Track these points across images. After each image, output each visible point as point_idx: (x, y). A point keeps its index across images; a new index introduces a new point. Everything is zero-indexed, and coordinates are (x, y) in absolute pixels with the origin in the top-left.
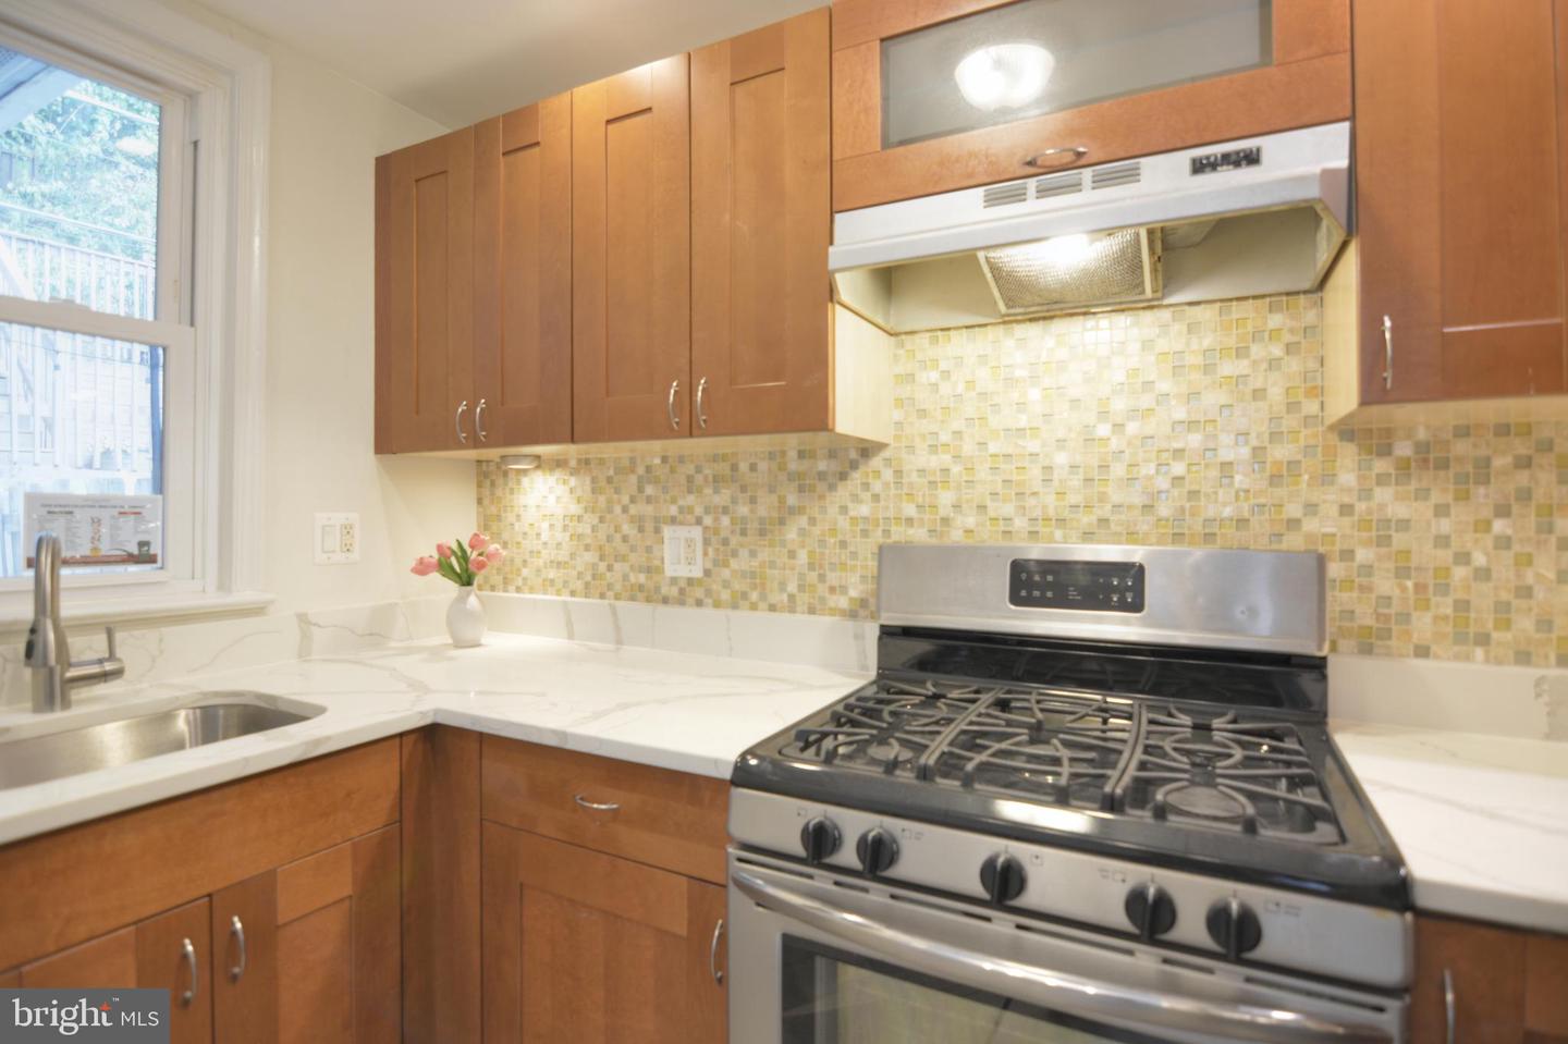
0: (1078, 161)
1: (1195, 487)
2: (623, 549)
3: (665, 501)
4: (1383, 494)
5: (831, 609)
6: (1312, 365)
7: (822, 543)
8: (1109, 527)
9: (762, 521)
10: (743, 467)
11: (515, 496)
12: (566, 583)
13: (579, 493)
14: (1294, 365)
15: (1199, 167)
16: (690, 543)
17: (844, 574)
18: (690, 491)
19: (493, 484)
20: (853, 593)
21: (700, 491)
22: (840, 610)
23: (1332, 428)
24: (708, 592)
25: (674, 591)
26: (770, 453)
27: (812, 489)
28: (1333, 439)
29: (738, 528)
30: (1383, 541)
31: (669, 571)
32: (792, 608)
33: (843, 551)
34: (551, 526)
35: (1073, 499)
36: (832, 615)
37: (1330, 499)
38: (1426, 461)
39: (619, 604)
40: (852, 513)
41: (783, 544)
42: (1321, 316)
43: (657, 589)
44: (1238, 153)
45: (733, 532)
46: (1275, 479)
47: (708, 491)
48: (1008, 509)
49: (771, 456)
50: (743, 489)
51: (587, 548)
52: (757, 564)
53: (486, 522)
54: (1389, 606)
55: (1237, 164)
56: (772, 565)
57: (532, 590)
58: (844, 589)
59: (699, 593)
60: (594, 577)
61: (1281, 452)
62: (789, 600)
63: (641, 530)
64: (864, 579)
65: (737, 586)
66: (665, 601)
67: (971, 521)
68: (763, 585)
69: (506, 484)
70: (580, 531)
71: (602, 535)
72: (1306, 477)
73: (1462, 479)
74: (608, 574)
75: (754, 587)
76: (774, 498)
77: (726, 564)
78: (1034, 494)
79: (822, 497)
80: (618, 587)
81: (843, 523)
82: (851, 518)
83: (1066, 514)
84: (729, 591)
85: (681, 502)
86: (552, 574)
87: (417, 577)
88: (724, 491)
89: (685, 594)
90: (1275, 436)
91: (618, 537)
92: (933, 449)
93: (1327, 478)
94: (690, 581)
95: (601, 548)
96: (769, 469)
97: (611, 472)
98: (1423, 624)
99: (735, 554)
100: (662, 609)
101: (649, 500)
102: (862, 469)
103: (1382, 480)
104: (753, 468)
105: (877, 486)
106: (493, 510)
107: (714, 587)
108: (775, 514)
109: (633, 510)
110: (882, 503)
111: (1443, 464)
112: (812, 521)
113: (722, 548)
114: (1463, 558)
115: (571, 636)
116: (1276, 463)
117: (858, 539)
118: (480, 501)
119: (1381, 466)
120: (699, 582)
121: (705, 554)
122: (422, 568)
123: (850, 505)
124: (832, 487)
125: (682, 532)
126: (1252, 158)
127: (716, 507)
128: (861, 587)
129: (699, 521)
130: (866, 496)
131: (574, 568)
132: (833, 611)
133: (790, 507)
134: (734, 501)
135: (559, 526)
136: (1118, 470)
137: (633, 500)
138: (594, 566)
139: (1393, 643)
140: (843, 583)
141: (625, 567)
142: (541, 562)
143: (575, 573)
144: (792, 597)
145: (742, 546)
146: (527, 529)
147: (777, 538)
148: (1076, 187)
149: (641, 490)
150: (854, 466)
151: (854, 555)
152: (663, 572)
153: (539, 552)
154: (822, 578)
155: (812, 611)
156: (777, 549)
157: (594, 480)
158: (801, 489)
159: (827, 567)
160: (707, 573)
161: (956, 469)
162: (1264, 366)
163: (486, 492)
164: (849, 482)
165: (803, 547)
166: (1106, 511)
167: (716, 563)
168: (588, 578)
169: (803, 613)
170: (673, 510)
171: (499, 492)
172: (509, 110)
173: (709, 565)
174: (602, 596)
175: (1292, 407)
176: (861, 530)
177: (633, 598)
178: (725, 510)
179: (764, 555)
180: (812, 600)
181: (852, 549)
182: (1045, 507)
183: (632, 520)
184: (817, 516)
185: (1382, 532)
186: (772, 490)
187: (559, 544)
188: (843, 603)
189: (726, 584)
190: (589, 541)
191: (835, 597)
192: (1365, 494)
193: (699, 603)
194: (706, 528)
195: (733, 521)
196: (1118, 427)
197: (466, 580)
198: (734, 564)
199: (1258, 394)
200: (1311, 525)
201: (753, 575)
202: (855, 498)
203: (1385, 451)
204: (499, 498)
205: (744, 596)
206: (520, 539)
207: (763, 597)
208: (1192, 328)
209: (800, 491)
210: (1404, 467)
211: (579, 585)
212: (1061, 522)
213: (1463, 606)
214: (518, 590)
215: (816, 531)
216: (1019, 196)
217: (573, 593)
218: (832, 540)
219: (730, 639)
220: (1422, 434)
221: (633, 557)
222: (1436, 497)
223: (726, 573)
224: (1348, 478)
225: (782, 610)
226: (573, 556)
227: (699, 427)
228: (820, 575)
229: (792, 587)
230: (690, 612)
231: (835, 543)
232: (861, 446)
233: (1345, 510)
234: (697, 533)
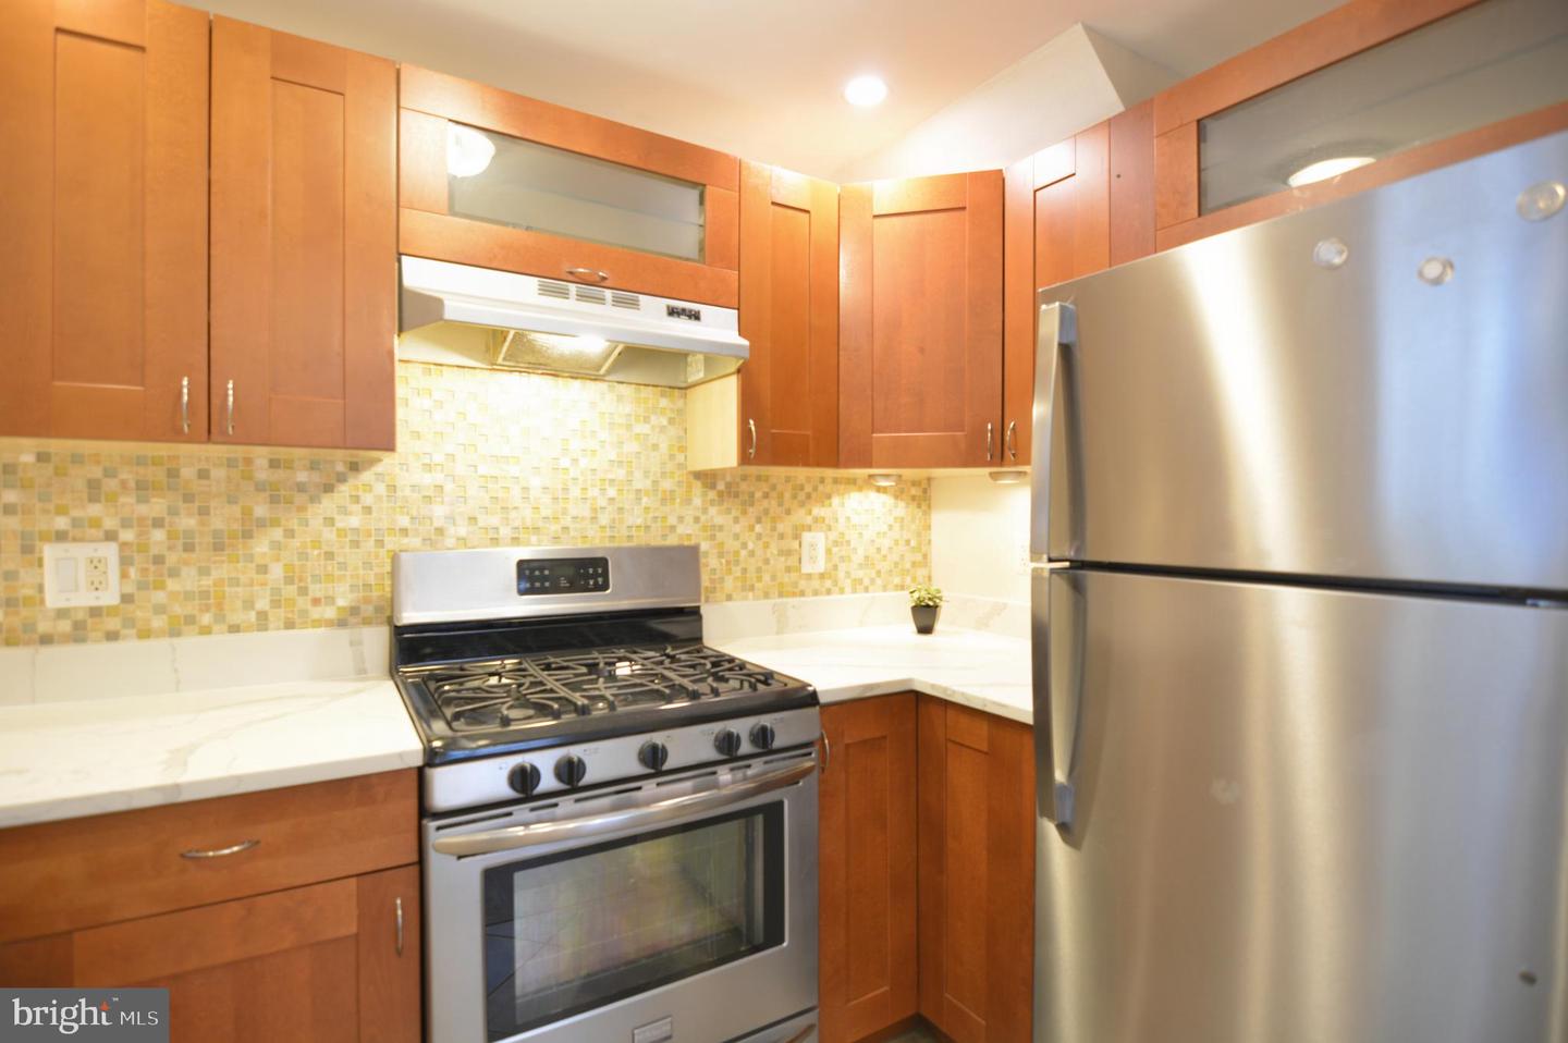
0: (600, 283)
1: (621, 505)
3: (45, 511)
4: (713, 511)
5: (313, 621)
6: (682, 433)
7: (303, 556)
8: (569, 533)
9: (216, 534)
10: (187, 473)
14: (673, 431)
15: (672, 312)
16: (95, 564)
17: (330, 585)
18: (94, 500)
20: (341, 602)
21: (111, 499)
22: (326, 621)
23: (690, 473)
24: (129, 622)
25: (64, 626)
26: (228, 459)
27: (289, 501)
28: (691, 478)
29: (180, 544)
30: (713, 537)
31: (54, 600)
32: (262, 622)
33: (329, 562)
35: (545, 512)
36: (314, 627)
37: (689, 513)
38: (730, 492)
40: (339, 524)
41: (250, 558)
42: (685, 403)
43: (29, 626)
44: (691, 311)
45: (170, 548)
46: (664, 501)
47: (128, 500)
48: (494, 521)
49: (231, 463)
50: (188, 498)
52: (211, 582)
54: (715, 574)
55: (690, 317)
56: (235, 582)
58: (330, 600)
59: (113, 624)
61: (667, 485)
62: (258, 619)
64: (353, 588)
65: (178, 610)
66: (48, 640)
67: (462, 531)
68: (220, 606)
72: (678, 500)
73: (744, 503)
75: (207, 609)
76: (236, 510)
77: (160, 586)
78: (515, 508)
79: (302, 509)
81: (329, 535)
82: (338, 530)
83: (540, 524)
84: (165, 617)
85: (76, 513)
88: (154, 500)
89: (85, 628)
90: (663, 474)
92: (428, 467)
93: (688, 501)
94: (95, 612)
96: (228, 477)
98: (729, 584)
99: (174, 573)
100: (44, 649)
101: (9, 510)
102: (351, 482)
103: (712, 502)
104: (203, 474)
105: (368, 499)
107: (139, 614)
108: (236, 526)
110: (374, 514)
111: (736, 495)
112: (290, 533)
113: (152, 568)
114: (744, 546)
116: (665, 491)
117: (347, 550)
119: (712, 495)
120: (112, 611)
121: (124, 575)
123: (337, 517)
124: (314, 499)
125: (80, 550)
126: (696, 316)
127: (141, 520)
128: (350, 596)
129: (110, 536)
130: (356, 508)
132: (317, 623)
133: (258, 519)
134: (173, 512)
136: (575, 492)
139: (718, 594)
140: (330, 593)
144: (263, 616)
145: (186, 563)
147: (241, 552)
148: (601, 300)
150: (342, 479)
151: (343, 566)
152: (42, 603)
154: (303, 591)
155: (290, 625)
156: (240, 565)
158: (274, 500)
159: (309, 579)
160: (127, 599)
161: (449, 487)
162: (658, 430)
164: (335, 494)
165: (278, 560)
166: (567, 521)
167: (143, 586)
169: (278, 629)
170: (61, 523)
173: (129, 589)
175: (672, 457)
176: (351, 541)
178: (158, 523)
179: (222, 571)
180: (290, 615)
181: (341, 560)
182: (523, 518)
184: (296, 527)
185: (713, 531)
186: (232, 500)
188: (330, 613)
189: (160, 610)
191: (319, 609)
192: (705, 511)
193: (112, 636)
194: (124, 545)
195: (171, 536)
196: (575, 461)
198: (172, 585)
199: (655, 447)
200: (680, 530)
201: (205, 594)
202: (344, 511)
203: (713, 486)
205: (190, 620)
207: (220, 618)
208: (620, 398)
209: (271, 502)
210: (721, 494)
212: (536, 530)
213: (745, 570)
215: (296, 543)
216: (564, 294)
218: (316, 552)
219: (176, 670)
220: (728, 479)
222: (735, 513)
223: (159, 597)
224: (697, 501)
225: (249, 629)
227: (224, 433)
228: (300, 588)
229: (262, 604)
230: (93, 649)
231: (319, 555)
232: (350, 459)
233: (697, 520)
234: (110, 552)
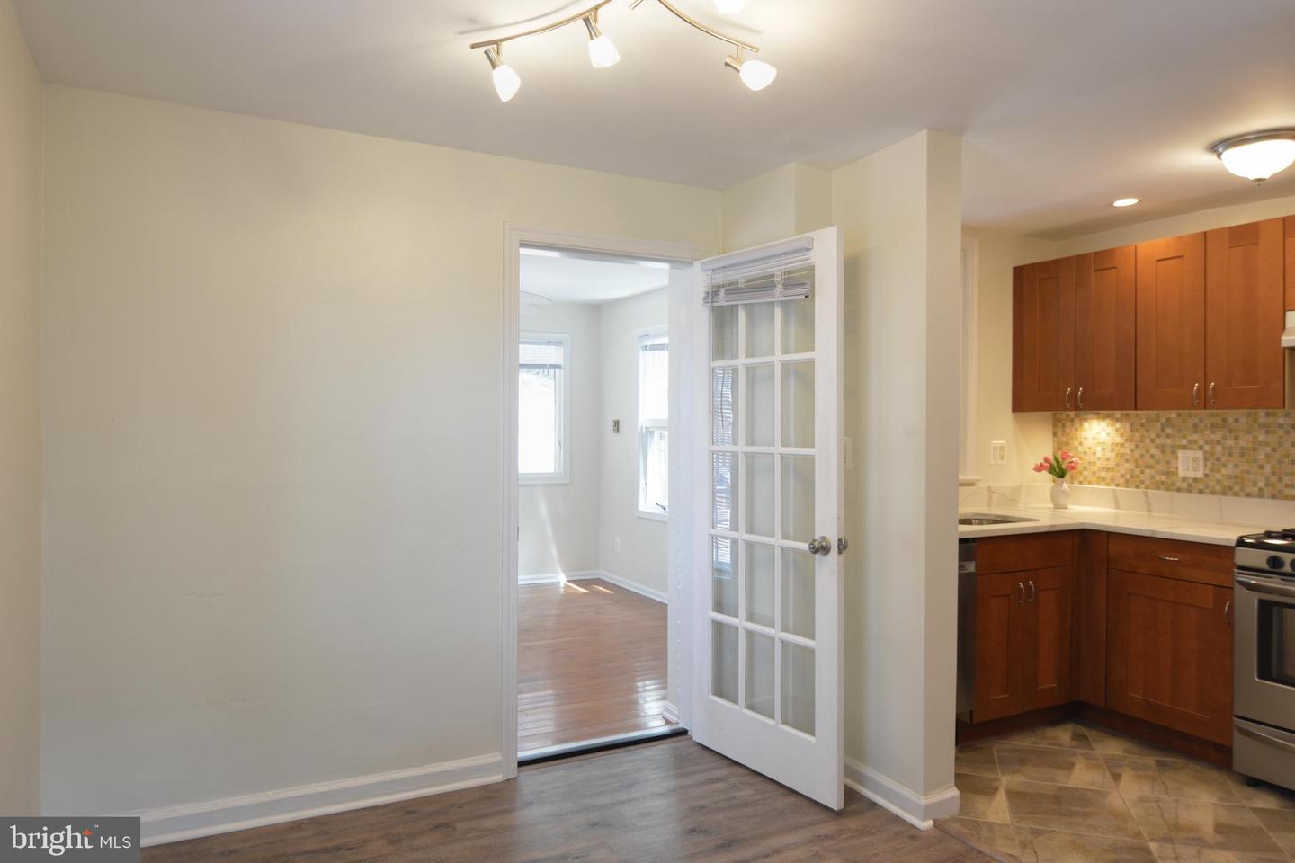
2: (1151, 462)
3: (1179, 437)
5: (1285, 496)
9: (1242, 449)
10: (1230, 421)
11: (1079, 433)
12: (1113, 480)
13: (1122, 431)
16: (1195, 459)
18: (1195, 432)
19: (1064, 425)
21: (1202, 432)
24: (1207, 486)
25: (1185, 485)
29: (1227, 452)
31: (1181, 474)
32: (1261, 494)
34: (1103, 449)
39: (1149, 491)
41: (1256, 461)
43: (1174, 484)
45: (1223, 454)
47: (1208, 432)
49: (1248, 414)
50: (1231, 432)
51: (1127, 461)
52: (1239, 472)
53: (1058, 447)
56: (1249, 472)
57: (1090, 483)
59: (1201, 486)
60: (1132, 476)
62: (1259, 492)
63: (1163, 452)
65: (1226, 483)
66: (1179, 490)
68: (1243, 483)
69: (1073, 425)
70: (1122, 451)
71: (1137, 454)
74: (1141, 476)
75: (1237, 484)
76: (1250, 437)
77: (1219, 471)
79: (1280, 437)
80: (1148, 482)
84: (1220, 486)
85: (1190, 438)
86: (1103, 475)
87: (1036, 473)
88: (1217, 432)
89: (1191, 486)
91: (1147, 456)
94: (1195, 480)
95: (1136, 461)
96: (1247, 423)
97: (1144, 421)
99: (1224, 466)
100: (1176, 494)
101: (1168, 436)
104: (1237, 422)
106: (1064, 439)
107: (1211, 483)
108: (1250, 445)
109: (1158, 441)
112: (1274, 449)
113: (1216, 463)
115: (1117, 507)
118: (1055, 435)
120: (1201, 480)
121: (1205, 465)
122: (1039, 468)
124: (1287, 432)
125: (1190, 454)
127: (1212, 441)
129: (1201, 448)
131: (1118, 471)
133: (1260, 442)
134: (1224, 438)
135: (1108, 448)
137: (1158, 436)
138: (1132, 471)
141: (1153, 472)
142: (1096, 468)
143: (1119, 475)
144: (1261, 490)
145: (1229, 462)
146: (1087, 450)
147: (1252, 458)
149: (1163, 430)
152: (1177, 474)
153: (1094, 463)
154: (1280, 480)
155: (1273, 497)
156: (1252, 464)
157: (1132, 425)
159: (1283, 474)
160: (1206, 476)
163: (1059, 430)
165: (1269, 463)
167: (1212, 470)
168: (1128, 477)
169: (1268, 498)
170: (1184, 442)
171: (1067, 430)
172: (1100, 250)
173: (1207, 472)
174: (1137, 487)
177: (1158, 488)
178: (1219, 443)
179: (1244, 467)
180: (1273, 492)
183: (1157, 447)
184: (1277, 446)
186: (1249, 433)
187: (1108, 459)
189: (1219, 482)
190: (1127, 457)
191: (1288, 490)
193: (1201, 492)
194: (1206, 452)
195: (1224, 449)
197: (1061, 475)
198: (1224, 471)
201: (1236, 477)
204: (1068, 434)
205: (1230, 489)
206: (1082, 455)
207: (1243, 489)
209: (1266, 434)
211: (1122, 481)
214: (1081, 483)
215: (1277, 454)
217: (1117, 485)
218: (1287, 460)
219: (1221, 510)
221: (1157, 466)
223: (1218, 476)
225: (1255, 497)
226: (1117, 465)
227: (1210, 404)
228: (1279, 478)
229: (1261, 485)
230: (1194, 496)
234: (1200, 454)
